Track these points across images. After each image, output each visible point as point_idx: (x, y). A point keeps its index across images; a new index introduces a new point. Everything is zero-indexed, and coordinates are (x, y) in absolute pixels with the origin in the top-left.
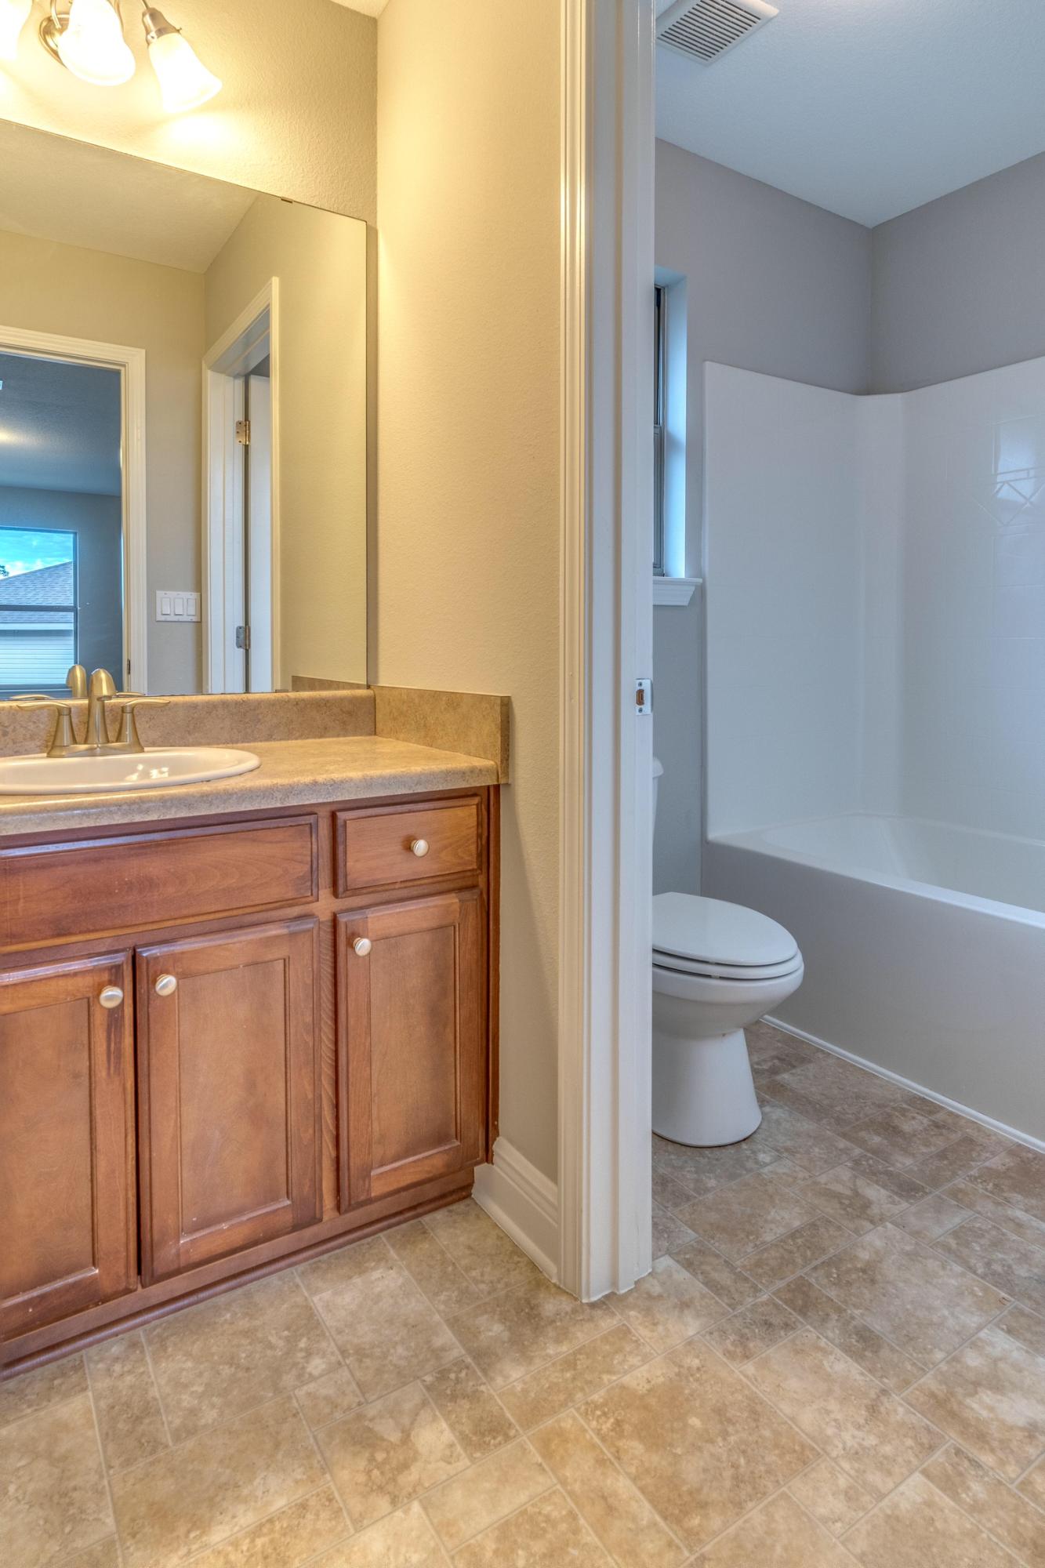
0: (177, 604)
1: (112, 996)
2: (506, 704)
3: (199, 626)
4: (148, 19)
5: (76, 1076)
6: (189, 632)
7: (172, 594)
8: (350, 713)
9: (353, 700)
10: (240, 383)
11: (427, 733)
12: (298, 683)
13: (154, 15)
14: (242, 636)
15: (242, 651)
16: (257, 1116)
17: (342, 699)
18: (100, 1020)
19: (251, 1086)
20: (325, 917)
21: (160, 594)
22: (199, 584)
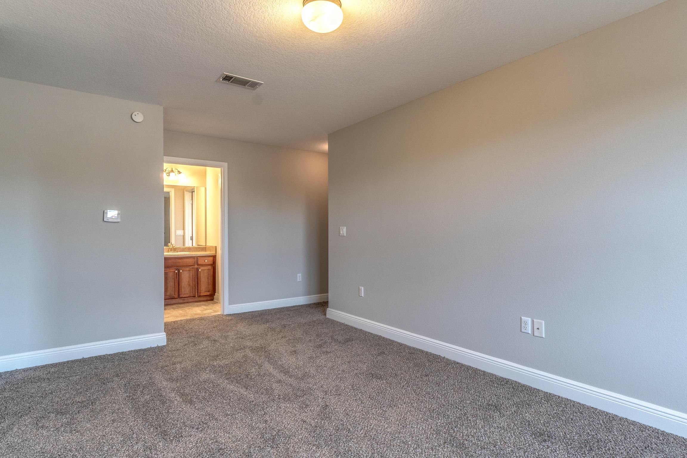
0: (180, 232)
1: (176, 271)
2: (216, 247)
3: (184, 236)
4: (178, 172)
5: (173, 278)
6: (182, 237)
7: (179, 231)
8: (203, 249)
9: (203, 247)
10: (191, 193)
11: (210, 251)
12: (198, 245)
13: (179, 171)
14: (191, 238)
15: (191, 241)
16: (189, 285)
17: (202, 247)
18: (175, 273)
19: (189, 282)
20: (196, 267)
21: (177, 231)
22: (184, 229)
